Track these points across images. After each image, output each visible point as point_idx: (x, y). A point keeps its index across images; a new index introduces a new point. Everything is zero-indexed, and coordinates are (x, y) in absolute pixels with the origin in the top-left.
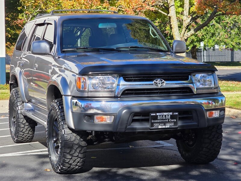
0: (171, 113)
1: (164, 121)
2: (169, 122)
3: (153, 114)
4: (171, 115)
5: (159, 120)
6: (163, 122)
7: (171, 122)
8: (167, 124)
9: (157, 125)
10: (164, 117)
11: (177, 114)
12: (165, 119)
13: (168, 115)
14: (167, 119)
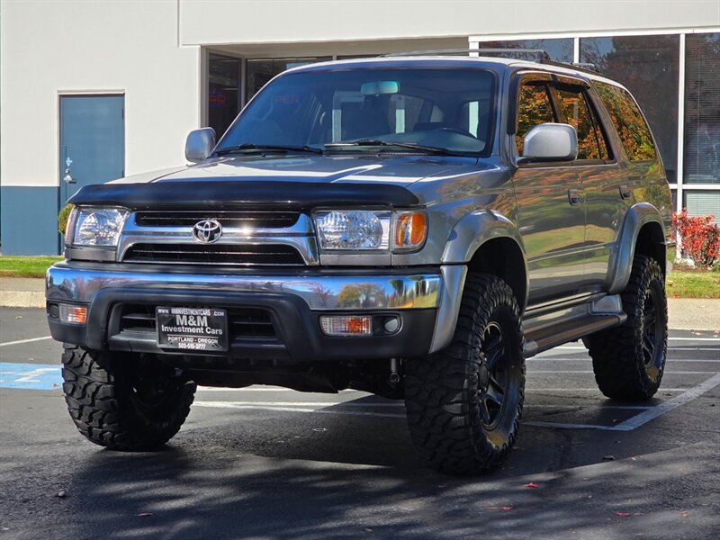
0: (207, 312)
1: (193, 330)
2: (205, 334)
3: (163, 311)
4: (208, 317)
5: (181, 326)
6: (192, 334)
7: (211, 335)
8: (202, 340)
9: (176, 339)
10: (191, 319)
11: (222, 314)
12: (196, 327)
13: (202, 317)
14: (200, 327)
